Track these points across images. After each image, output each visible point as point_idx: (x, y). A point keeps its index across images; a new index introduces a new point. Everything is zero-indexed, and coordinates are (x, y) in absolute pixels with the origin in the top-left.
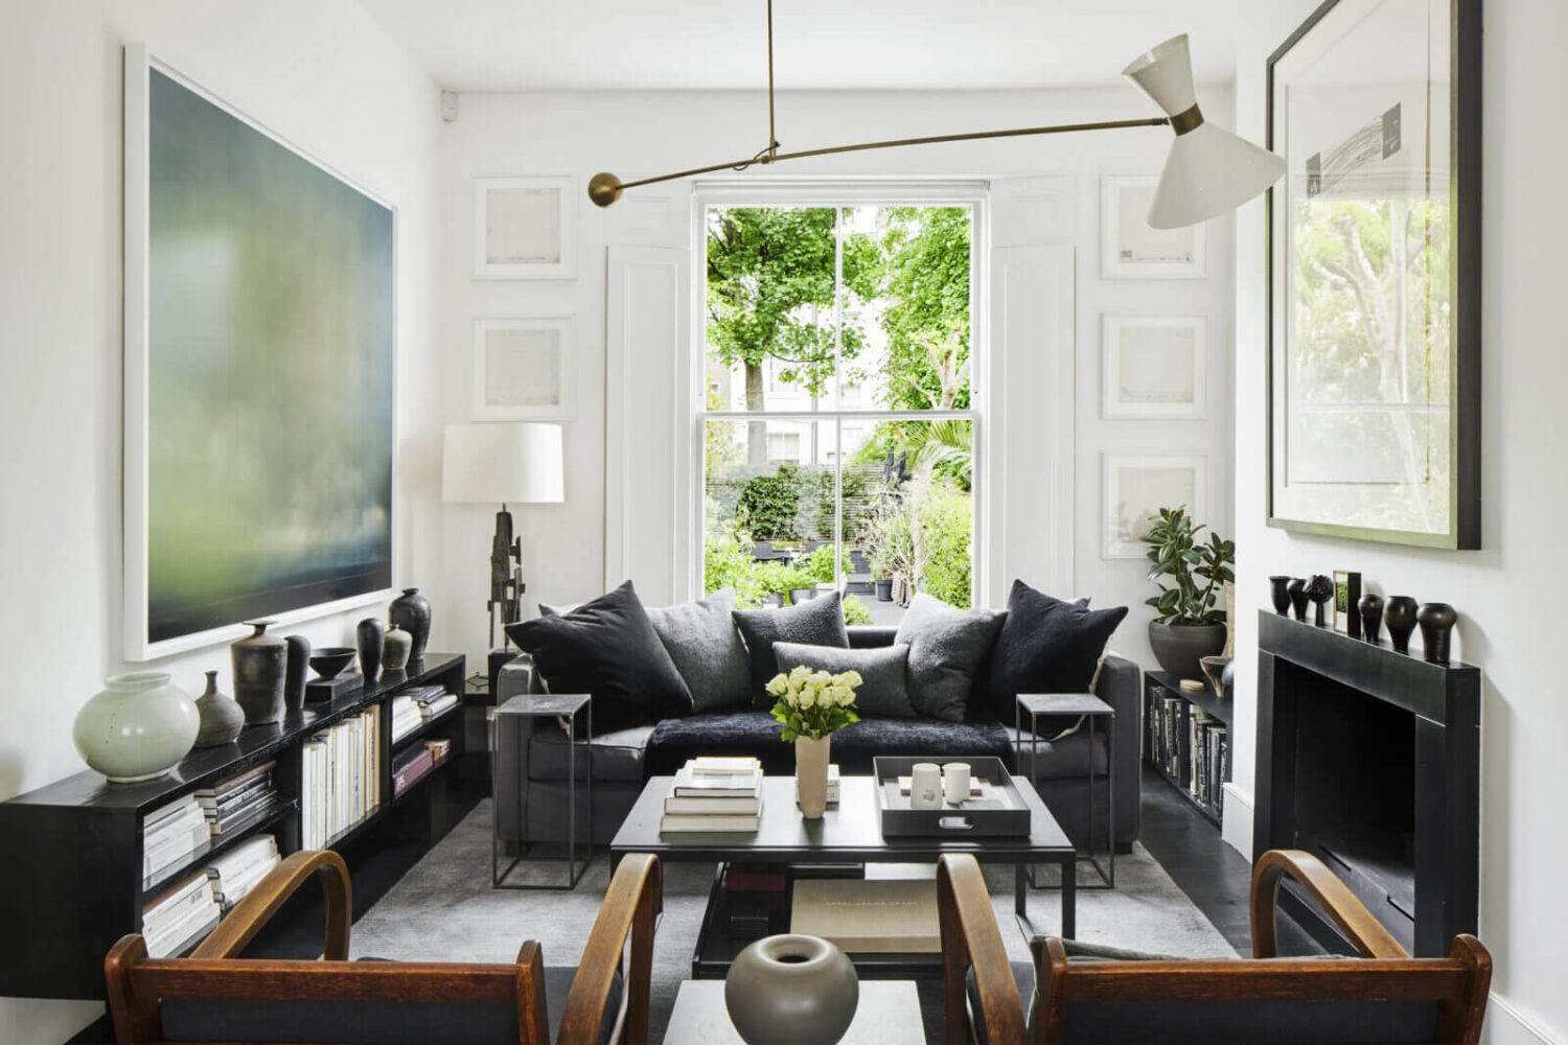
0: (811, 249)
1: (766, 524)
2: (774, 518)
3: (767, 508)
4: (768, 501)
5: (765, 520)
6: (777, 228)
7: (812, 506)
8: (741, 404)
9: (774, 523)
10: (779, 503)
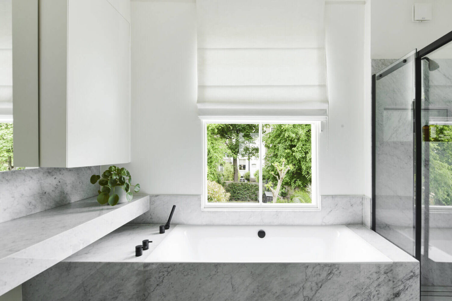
0: (249, 132)
1: (238, 197)
2: (240, 195)
3: (238, 193)
4: (239, 192)
5: (238, 196)
6: (240, 127)
7: (249, 193)
8: (232, 168)
9: (240, 197)
10: (241, 192)
